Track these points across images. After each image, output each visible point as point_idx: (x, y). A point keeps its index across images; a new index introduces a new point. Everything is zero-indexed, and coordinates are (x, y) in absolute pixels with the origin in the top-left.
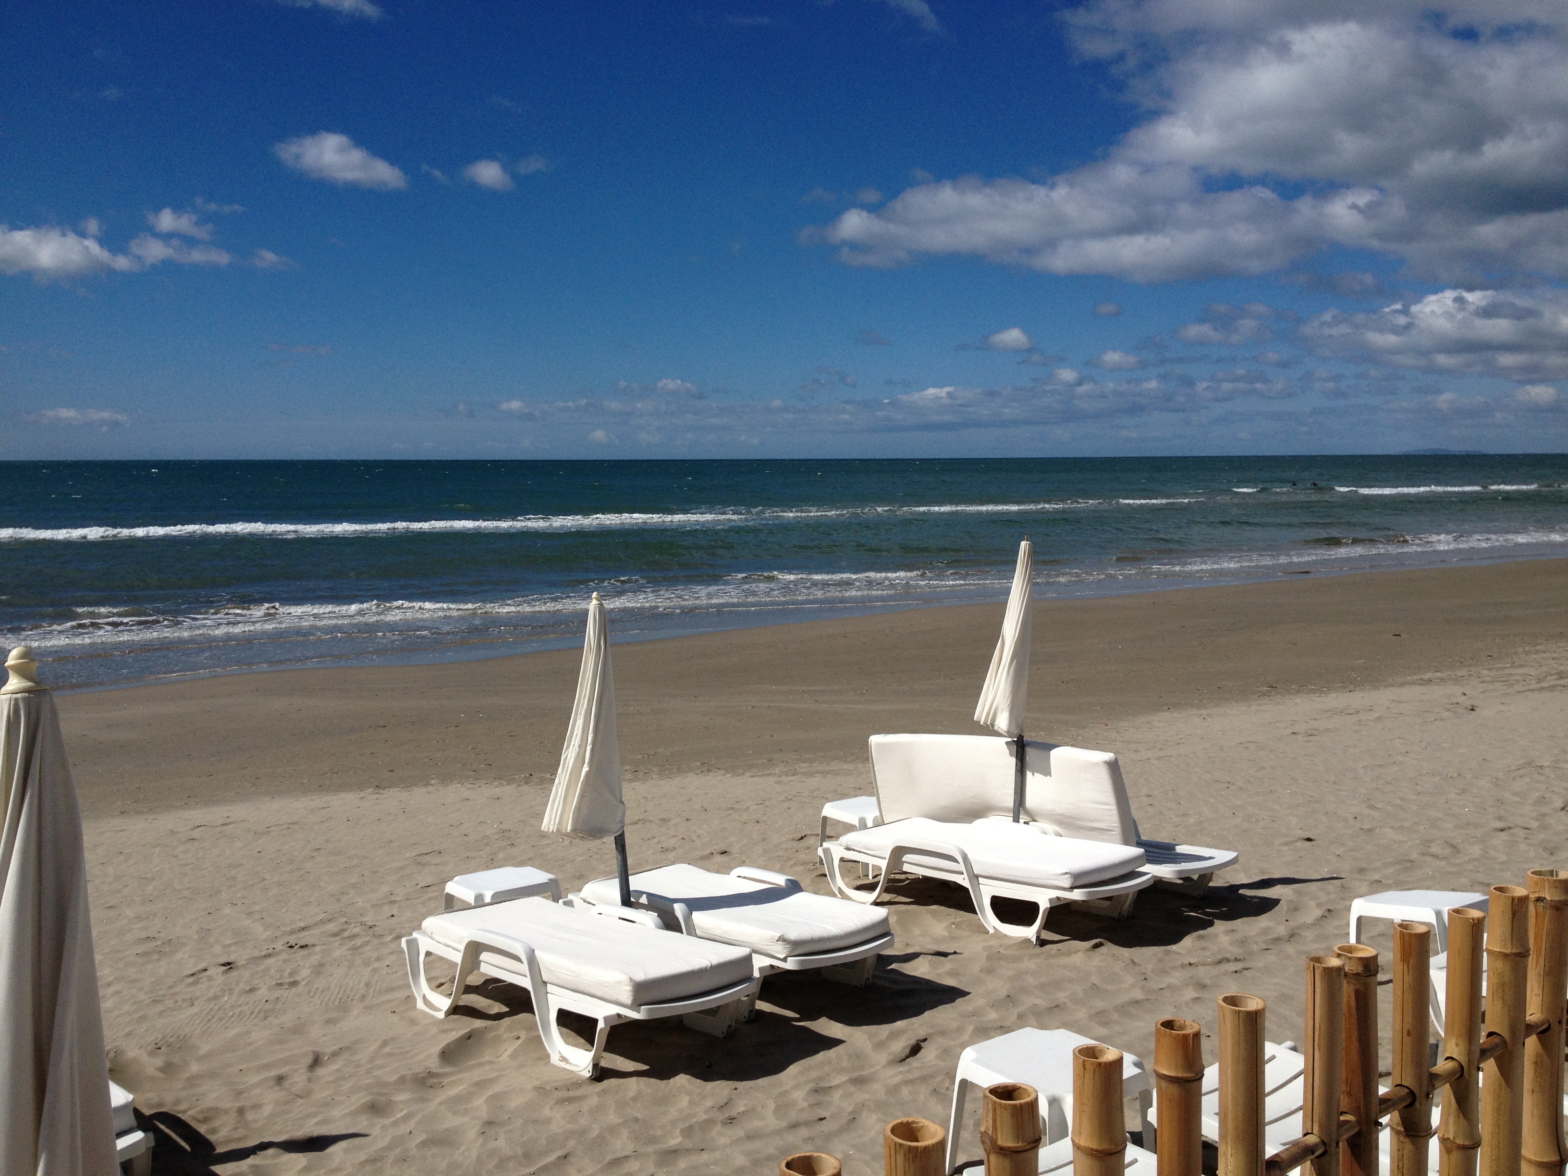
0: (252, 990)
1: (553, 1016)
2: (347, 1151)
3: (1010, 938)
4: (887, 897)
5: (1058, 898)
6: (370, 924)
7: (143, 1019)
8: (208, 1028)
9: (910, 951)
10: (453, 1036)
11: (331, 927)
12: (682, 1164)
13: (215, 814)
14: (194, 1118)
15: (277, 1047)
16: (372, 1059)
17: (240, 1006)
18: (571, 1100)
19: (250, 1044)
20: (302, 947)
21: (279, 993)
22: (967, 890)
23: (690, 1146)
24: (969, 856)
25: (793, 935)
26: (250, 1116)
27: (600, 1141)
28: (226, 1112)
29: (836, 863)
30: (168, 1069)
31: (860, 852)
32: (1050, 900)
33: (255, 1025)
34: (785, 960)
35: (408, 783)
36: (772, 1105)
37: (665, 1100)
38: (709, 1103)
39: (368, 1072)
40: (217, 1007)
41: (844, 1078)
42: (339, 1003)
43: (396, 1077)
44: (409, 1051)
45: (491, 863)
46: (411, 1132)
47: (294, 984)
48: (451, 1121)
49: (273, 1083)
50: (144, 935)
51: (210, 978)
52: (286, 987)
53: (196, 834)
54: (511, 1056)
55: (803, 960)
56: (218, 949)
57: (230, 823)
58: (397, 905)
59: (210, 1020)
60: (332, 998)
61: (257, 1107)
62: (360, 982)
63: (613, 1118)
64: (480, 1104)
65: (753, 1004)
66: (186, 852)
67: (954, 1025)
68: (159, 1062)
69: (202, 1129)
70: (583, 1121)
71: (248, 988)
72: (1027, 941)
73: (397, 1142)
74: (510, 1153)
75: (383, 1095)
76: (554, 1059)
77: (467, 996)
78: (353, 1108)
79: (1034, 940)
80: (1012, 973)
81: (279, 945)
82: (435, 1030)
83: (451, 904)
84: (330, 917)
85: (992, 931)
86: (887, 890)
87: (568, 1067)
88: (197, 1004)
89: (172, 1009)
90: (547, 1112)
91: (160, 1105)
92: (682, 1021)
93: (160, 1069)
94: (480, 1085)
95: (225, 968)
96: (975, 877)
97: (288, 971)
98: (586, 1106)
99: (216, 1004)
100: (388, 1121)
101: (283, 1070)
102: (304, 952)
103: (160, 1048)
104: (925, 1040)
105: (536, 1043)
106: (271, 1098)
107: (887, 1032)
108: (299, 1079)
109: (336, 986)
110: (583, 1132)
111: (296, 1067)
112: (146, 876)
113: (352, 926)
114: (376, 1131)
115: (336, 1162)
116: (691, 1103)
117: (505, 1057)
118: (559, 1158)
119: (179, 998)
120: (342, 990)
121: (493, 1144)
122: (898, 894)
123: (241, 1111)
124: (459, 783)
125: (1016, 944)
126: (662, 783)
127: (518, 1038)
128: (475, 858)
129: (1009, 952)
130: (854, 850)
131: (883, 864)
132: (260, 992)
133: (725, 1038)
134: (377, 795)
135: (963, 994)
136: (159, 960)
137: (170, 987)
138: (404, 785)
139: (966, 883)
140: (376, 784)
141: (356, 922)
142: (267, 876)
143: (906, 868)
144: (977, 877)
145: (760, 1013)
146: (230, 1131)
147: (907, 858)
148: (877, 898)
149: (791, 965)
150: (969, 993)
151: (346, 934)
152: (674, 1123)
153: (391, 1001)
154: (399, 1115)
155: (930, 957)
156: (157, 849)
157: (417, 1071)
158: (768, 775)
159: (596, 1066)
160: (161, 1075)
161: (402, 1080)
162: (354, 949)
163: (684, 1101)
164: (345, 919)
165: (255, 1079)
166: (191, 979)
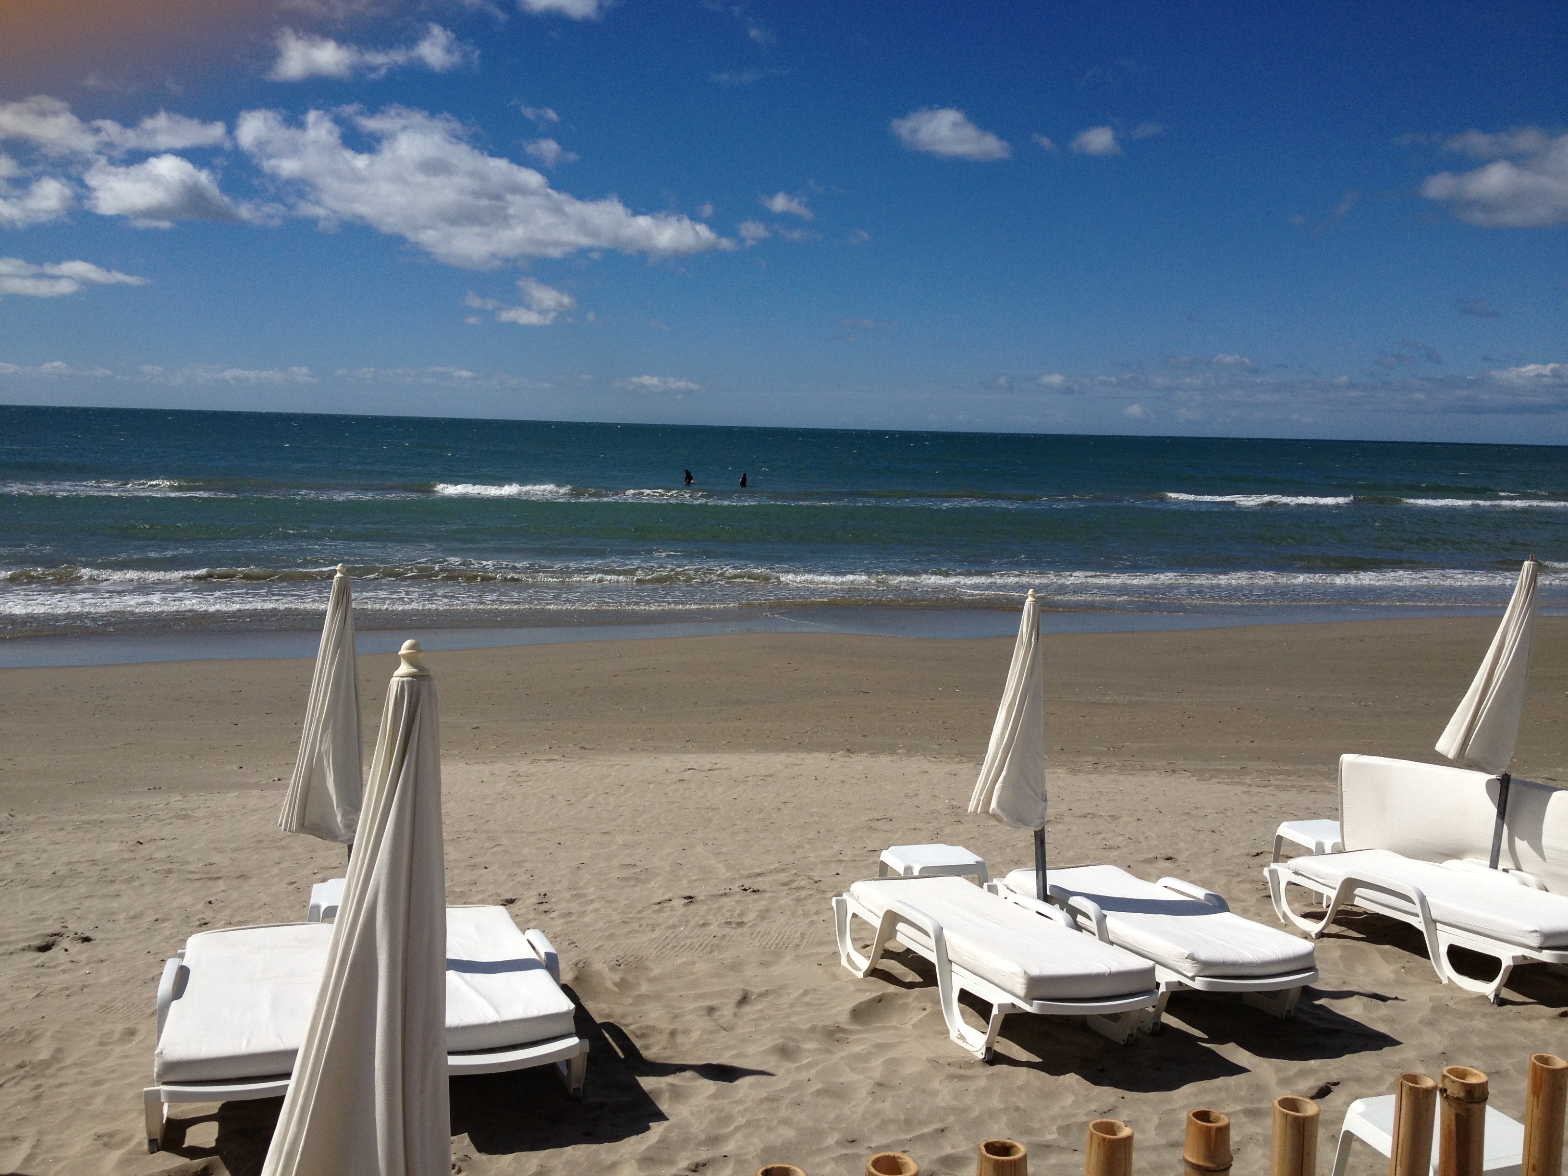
0: (704, 925)
1: (955, 994)
2: (751, 1086)
3: (1466, 992)
4: (1335, 929)
5: (1524, 957)
6: (817, 879)
7: (611, 936)
8: (662, 953)
9: (1346, 988)
10: (868, 996)
11: (783, 877)
12: (1053, 1160)
13: (704, 760)
14: (633, 1032)
15: (714, 980)
16: (792, 1006)
17: (692, 937)
18: (961, 1078)
19: (692, 974)
20: (754, 891)
21: (727, 931)
22: (1422, 933)
23: (1064, 1143)
24: (1427, 898)
25: (1204, 955)
26: (680, 1039)
27: (979, 1122)
28: (661, 1032)
29: (1283, 886)
30: (622, 984)
31: (1309, 878)
32: (1514, 958)
33: (700, 957)
34: (1193, 978)
35: (875, 750)
36: (1156, 1120)
37: (1050, 1095)
38: (1093, 1106)
39: (787, 1016)
40: (673, 936)
41: (1238, 1108)
42: (775, 948)
43: (808, 1026)
44: (824, 1004)
45: (935, 837)
46: (809, 1080)
47: (741, 924)
48: (848, 1076)
49: (704, 1012)
50: (628, 861)
51: (672, 909)
52: (734, 926)
53: (686, 775)
54: (915, 1026)
55: (1211, 982)
56: (684, 882)
57: (717, 769)
58: (843, 865)
59: (664, 946)
60: (770, 943)
61: (687, 1032)
62: (796, 932)
63: (996, 1102)
64: (876, 1067)
65: (1159, 1016)
66: (675, 791)
67: (1373, 1073)
68: (616, 977)
69: (638, 1043)
70: (968, 1100)
71: (702, 922)
72: (1484, 998)
73: (797, 1086)
74: (893, 1117)
75: (793, 1040)
76: (953, 1035)
77: (884, 960)
78: (764, 1048)
79: (1492, 997)
80: (1453, 1029)
81: (736, 887)
82: (852, 988)
83: (884, 872)
84: (784, 867)
85: (1445, 981)
86: (1336, 921)
87: (964, 1045)
88: (657, 929)
89: (637, 932)
90: (936, 1085)
91: (609, 1016)
92: (1086, 1021)
93: (616, 984)
94: (881, 1047)
95: (686, 901)
96: (1432, 922)
97: (738, 912)
98: (973, 1086)
99: (673, 933)
100: (793, 1066)
101: (714, 1002)
102: (755, 896)
103: (620, 965)
104: (1336, 1084)
105: (938, 1017)
106: (699, 1025)
107: (1297, 1068)
108: (727, 1012)
109: (775, 932)
110: (964, 1110)
111: (726, 1001)
112: (639, 809)
113: (800, 878)
114: (781, 1072)
115: (740, 1095)
116: (1075, 1103)
117: (909, 1025)
118: (936, 1131)
119: (643, 922)
120: (781, 936)
121: (879, 1105)
122: (1349, 928)
123: (673, 1033)
124: (922, 755)
125: (1471, 999)
126: (1121, 778)
127: (925, 1009)
128: (921, 830)
129: (1461, 1007)
130: (1303, 875)
131: (1333, 894)
132: (712, 927)
133: (1124, 1045)
134: (847, 758)
135: (1393, 1043)
136: (635, 886)
137: (639, 912)
138: (872, 752)
139: (1421, 927)
140: (848, 747)
141: (804, 875)
142: (738, 822)
143: (1358, 901)
144: (1435, 922)
145: (1166, 1027)
146: (661, 1049)
147: (1359, 891)
148: (1324, 928)
149: (1198, 984)
150: (1399, 1043)
151: (794, 885)
152: (1053, 1119)
153: (820, 954)
154: (805, 1062)
155: (1365, 999)
156: (652, 786)
157: (826, 1023)
158: (1238, 783)
159: (989, 1049)
160: (616, 989)
161: (813, 1029)
162: (798, 900)
163: (1070, 1099)
164: (795, 871)
165: (691, 1006)
166: (657, 907)
